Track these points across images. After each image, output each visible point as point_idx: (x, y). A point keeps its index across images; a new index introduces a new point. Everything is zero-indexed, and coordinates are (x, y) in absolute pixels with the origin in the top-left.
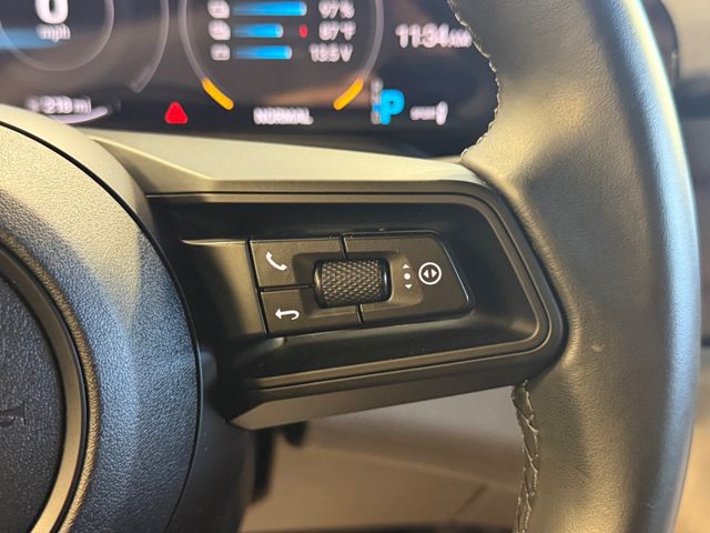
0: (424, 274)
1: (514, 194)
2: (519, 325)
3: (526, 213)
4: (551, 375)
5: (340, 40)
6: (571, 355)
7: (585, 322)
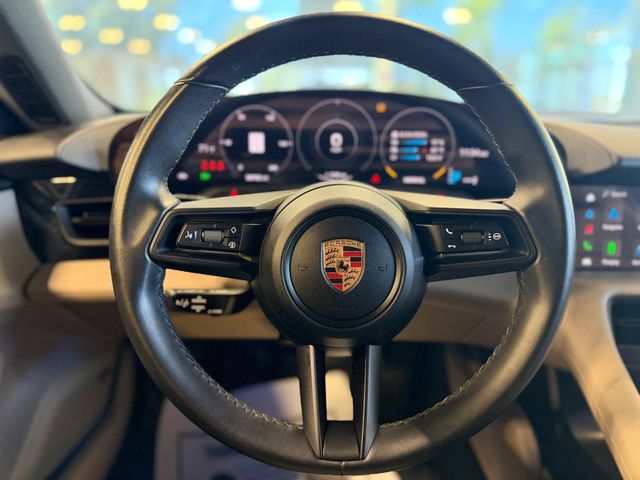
0: (494, 237)
1: (522, 214)
2: (522, 252)
3: (526, 221)
4: (531, 267)
5: (438, 153)
6: (537, 261)
7: (542, 252)
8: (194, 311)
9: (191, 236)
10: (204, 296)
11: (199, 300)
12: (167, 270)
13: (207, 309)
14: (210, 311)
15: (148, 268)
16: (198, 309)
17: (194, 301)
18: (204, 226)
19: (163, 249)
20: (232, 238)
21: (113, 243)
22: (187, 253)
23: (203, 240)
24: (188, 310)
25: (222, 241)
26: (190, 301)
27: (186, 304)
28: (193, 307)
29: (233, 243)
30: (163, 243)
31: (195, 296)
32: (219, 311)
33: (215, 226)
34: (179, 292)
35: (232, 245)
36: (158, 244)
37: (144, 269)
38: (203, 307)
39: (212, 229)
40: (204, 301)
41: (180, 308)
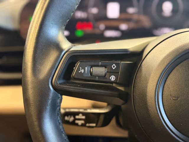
8: (77, 124)
9: (83, 71)
10: (83, 114)
11: (80, 116)
12: (63, 96)
13: (86, 123)
14: (87, 125)
15: (51, 95)
16: (80, 122)
17: (77, 117)
18: (92, 63)
19: (62, 81)
20: (112, 72)
21: (25, 76)
22: (79, 84)
23: (91, 74)
24: (73, 123)
25: (105, 75)
26: (74, 117)
27: (72, 119)
28: (77, 122)
29: (113, 76)
30: (62, 76)
31: (77, 113)
32: (94, 125)
33: (100, 64)
34: (67, 110)
35: (113, 78)
36: (59, 77)
37: (48, 95)
38: (83, 122)
39: (98, 66)
40: (84, 117)
41: (68, 122)
